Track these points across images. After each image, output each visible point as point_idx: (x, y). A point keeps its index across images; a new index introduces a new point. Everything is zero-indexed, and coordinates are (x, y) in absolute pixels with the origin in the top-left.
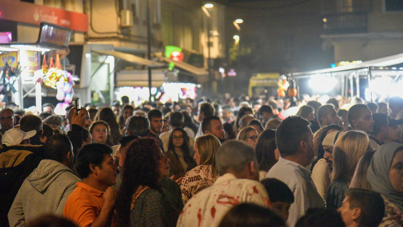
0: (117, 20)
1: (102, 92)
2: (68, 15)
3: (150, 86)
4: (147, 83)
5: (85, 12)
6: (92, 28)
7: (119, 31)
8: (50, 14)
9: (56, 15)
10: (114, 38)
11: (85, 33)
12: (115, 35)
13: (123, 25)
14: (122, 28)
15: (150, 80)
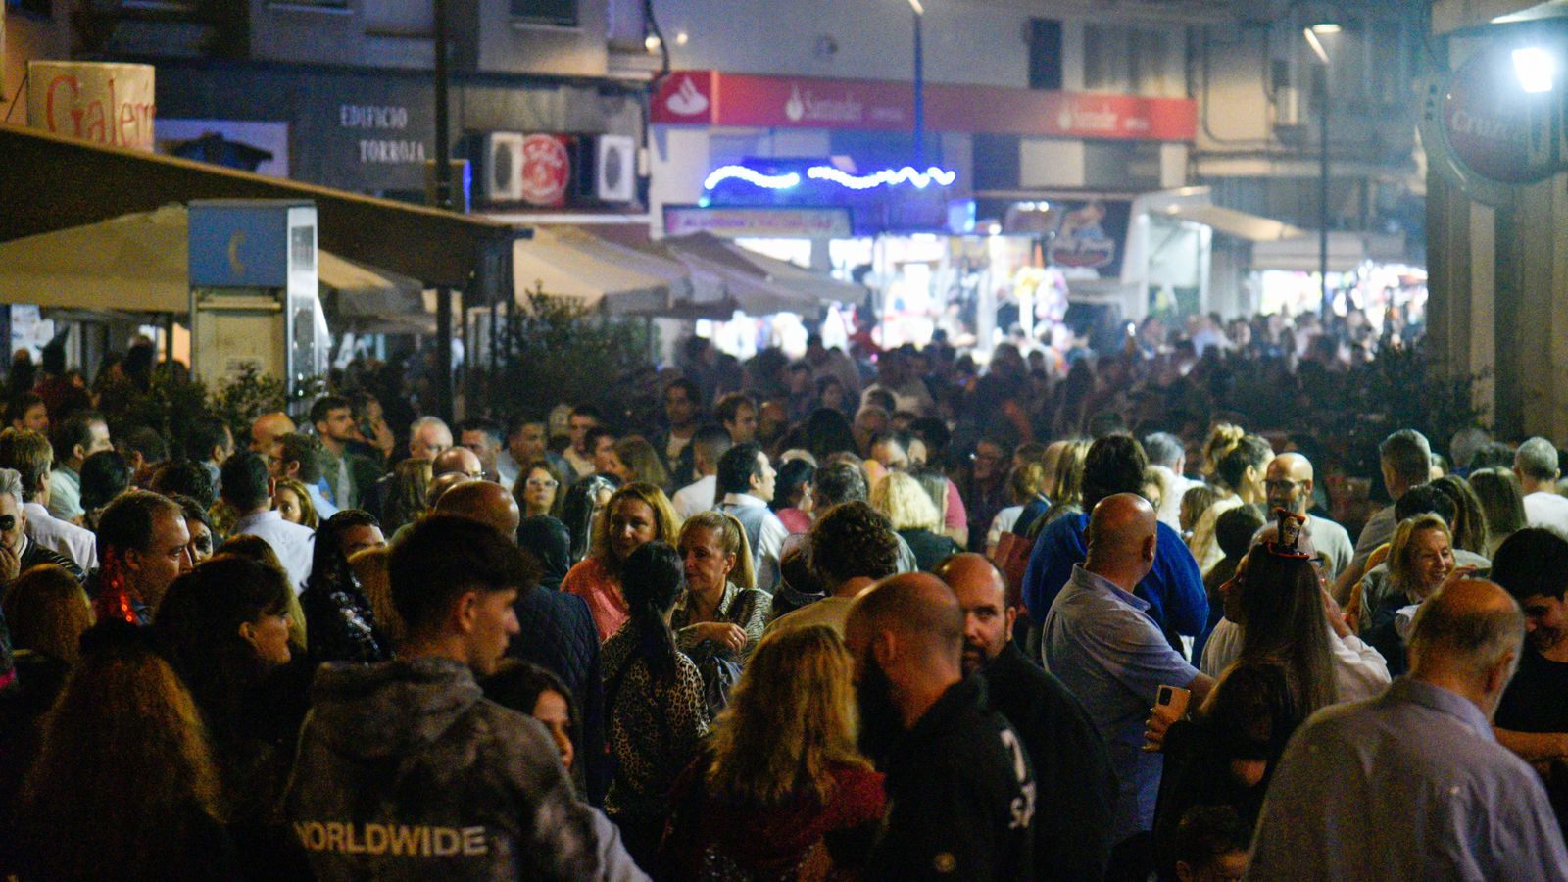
0: (1267, 111)
1: (1177, 291)
2: (1143, 108)
3: (1323, 271)
4: (1316, 262)
5: (1190, 95)
6: (1206, 130)
7: (1273, 137)
8: (1098, 109)
9: (1112, 110)
10: (1258, 154)
11: (1190, 144)
12: (1261, 147)
13: (1281, 121)
14: (1279, 129)
15: (1324, 256)
